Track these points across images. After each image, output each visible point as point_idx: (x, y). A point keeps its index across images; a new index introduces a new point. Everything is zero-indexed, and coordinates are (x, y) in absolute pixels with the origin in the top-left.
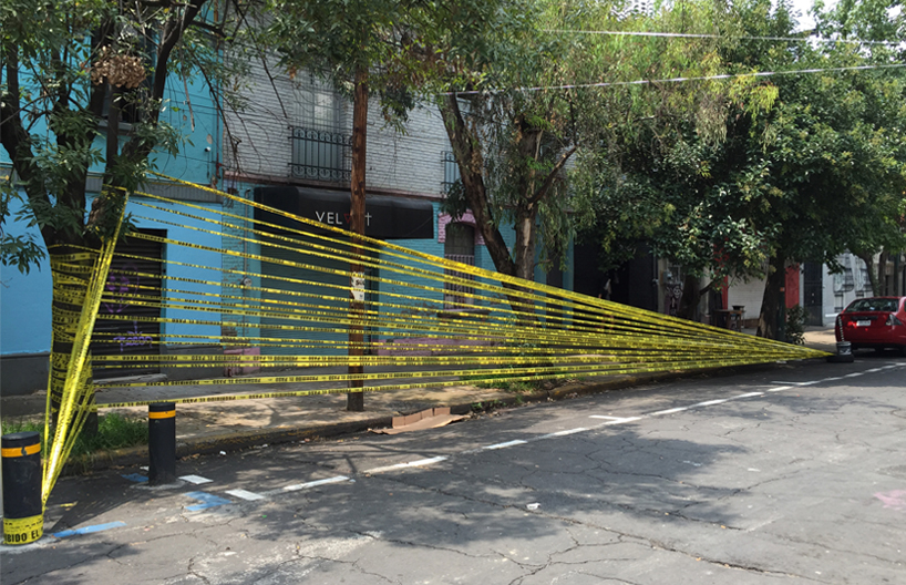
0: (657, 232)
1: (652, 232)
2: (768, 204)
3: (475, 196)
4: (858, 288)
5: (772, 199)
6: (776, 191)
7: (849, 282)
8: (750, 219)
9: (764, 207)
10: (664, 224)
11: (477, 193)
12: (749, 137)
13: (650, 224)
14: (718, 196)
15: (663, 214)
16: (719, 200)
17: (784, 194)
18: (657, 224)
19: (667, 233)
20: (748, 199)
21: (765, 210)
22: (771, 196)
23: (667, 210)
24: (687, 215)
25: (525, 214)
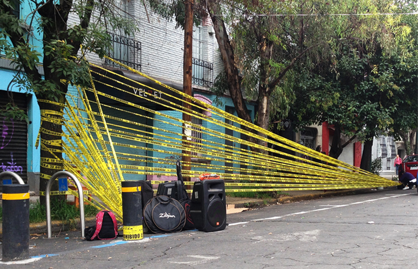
0: (330, 109)
1: (327, 109)
2: (392, 94)
3: (234, 83)
4: (388, 156)
5: (394, 91)
6: (395, 87)
7: (384, 152)
8: (380, 103)
9: (390, 95)
10: (334, 104)
11: (235, 80)
12: (382, 56)
13: (326, 104)
14: (364, 89)
15: (333, 98)
16: (364, 91)
17: (399, 88)
18: (331, 104)
19: (334, 110)
20: (382, 90)
21: (390, 97)
22: (393, 89)
23: (336, 96)
24: (344, 100)
25: (264, 94)
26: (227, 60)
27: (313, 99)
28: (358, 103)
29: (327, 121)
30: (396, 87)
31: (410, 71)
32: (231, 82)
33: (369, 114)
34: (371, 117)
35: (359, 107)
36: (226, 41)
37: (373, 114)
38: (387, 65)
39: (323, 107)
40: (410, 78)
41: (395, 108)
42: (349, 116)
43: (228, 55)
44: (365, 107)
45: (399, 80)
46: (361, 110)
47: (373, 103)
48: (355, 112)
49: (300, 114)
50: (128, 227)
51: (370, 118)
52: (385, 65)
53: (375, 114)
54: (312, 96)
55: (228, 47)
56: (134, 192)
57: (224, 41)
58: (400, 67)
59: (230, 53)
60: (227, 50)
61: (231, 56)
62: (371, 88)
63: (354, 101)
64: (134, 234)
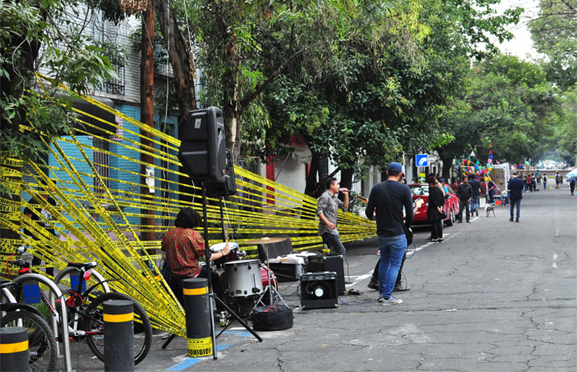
2: (400, 110)
3: (187, 98)
6: (404, 101)
8: (383, 121)
9: (398, 111)
10: (322, 124)
13: (311, 124)
14: (362, 102)
15: (320, 115)
16: (362, 105)
17: (409, 102)
18: (318, 124)
19: (321, 131)
20: (387, 105)
21: (398, 114)
22: (402, 104)
23: (325, 112)
24: (333, 117)
25: (233, 114)
26: (179, 66)
27: (294, 117)
28: (354, 122)
29: (313, 149)
30: (406, 100)
31: (422, 79)
32: (184, 96)
33: (371, 137)
34: (374, 142)
35: (355, 128)
36: (177, 39)
37: (376, 138)
38: (391, 70)
39: (306, 128)
40: (422, 88)
41: (406, 130)
42: (343, 142)
43: (181, 59)
44: (364, 128)
45: (407, 91)
46: (359, 132)
47: (374, 122)
48: (351, 135)
49: (273, 138)
50: (197, 340)
51: (372, 143)
52: (389, 70)
53: (379, 138)
54: (291, 112)
55: (180, 47)
56: (203, 295)
57: (175, 39)
58: (409, 74)
59: (184, 56)
60: (179, 53)
61: (185, 60)
62: (371, 101)
63: (347, 119)
64: (205, 348)
